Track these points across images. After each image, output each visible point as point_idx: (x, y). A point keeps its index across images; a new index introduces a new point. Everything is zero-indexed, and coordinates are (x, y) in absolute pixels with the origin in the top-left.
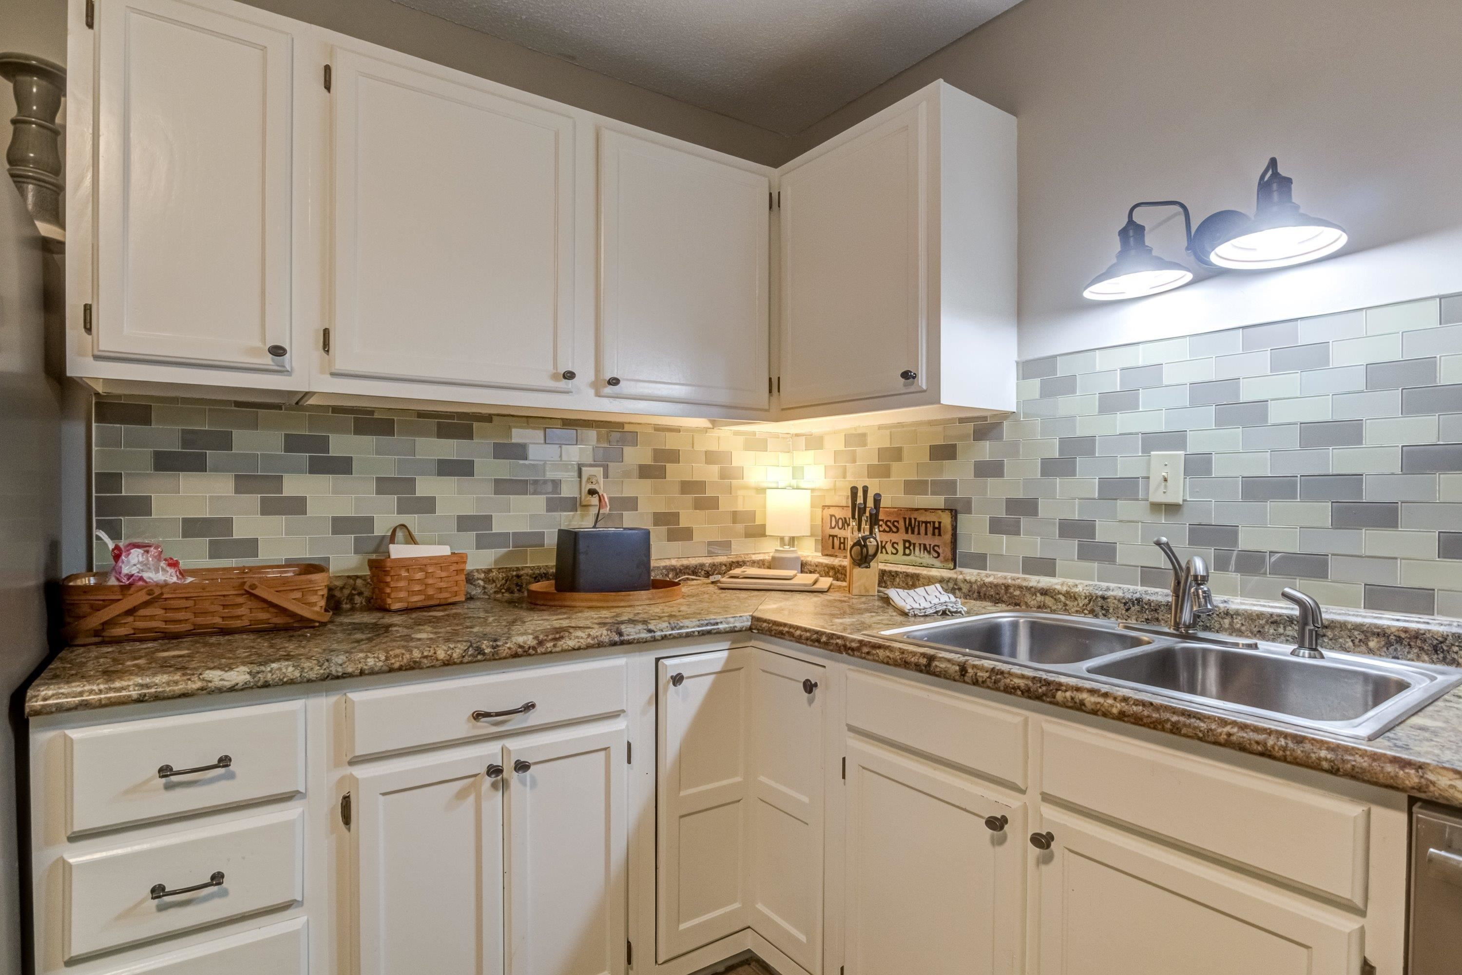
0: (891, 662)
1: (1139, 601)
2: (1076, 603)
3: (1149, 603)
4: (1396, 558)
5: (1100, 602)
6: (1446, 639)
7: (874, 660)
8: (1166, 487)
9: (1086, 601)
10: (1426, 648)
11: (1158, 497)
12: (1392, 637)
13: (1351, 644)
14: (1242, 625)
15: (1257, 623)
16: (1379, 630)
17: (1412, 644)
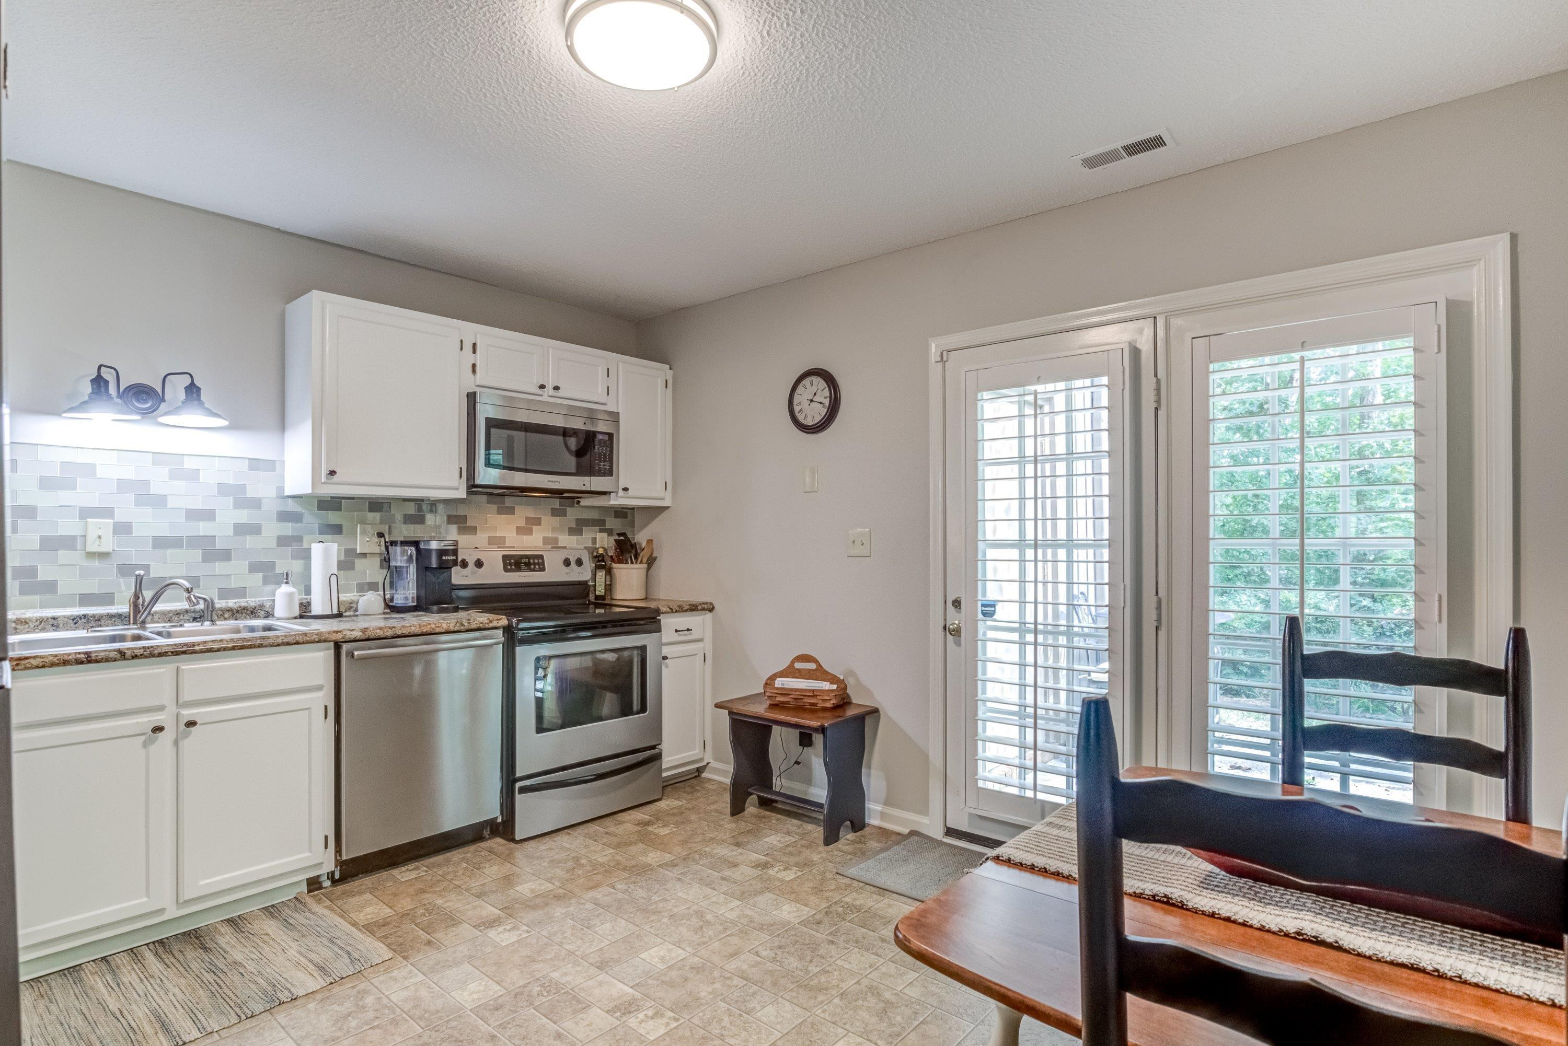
0: (47, 665)
1: (85, 616)
2: (27, 626)
3: (94, 616)
4: (231, 575)
5: (51, 622)
7: (26, 668)
8: (100, 542)
9: (38, 623)
11: (93, 547)
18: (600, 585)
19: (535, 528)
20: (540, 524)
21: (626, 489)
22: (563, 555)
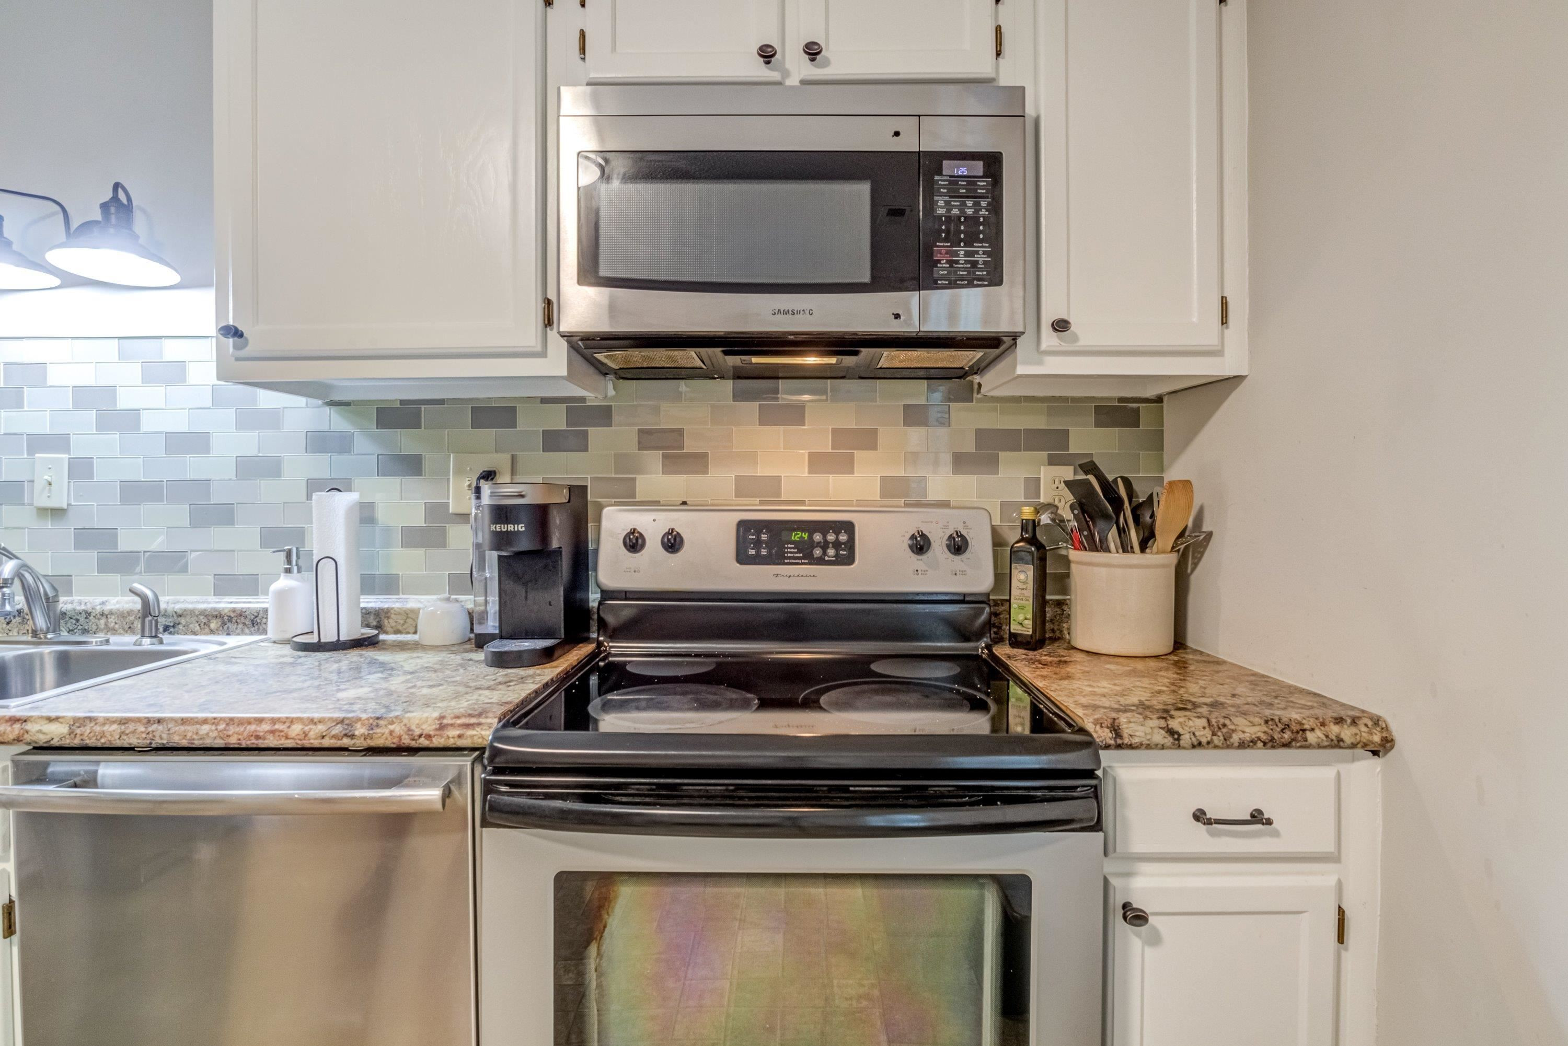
4: (234, 551)
6: (259, 614)
8: (50, 491)
10: (247, 623)
11: (43, 501)
12: (226, 618)
13: (198, 627)
14: (116, 623)
15: (127, 620)
16: (217, 613)
17: (238, 621)
18: (1022, 608)
19: (860, 455)
20: (874, 447)
21: (1061, 326)
22: (912, 522)
